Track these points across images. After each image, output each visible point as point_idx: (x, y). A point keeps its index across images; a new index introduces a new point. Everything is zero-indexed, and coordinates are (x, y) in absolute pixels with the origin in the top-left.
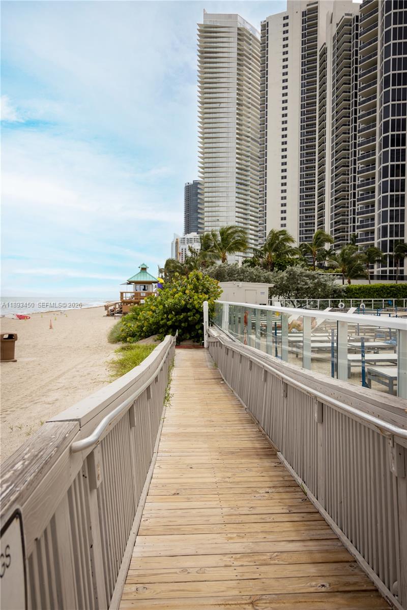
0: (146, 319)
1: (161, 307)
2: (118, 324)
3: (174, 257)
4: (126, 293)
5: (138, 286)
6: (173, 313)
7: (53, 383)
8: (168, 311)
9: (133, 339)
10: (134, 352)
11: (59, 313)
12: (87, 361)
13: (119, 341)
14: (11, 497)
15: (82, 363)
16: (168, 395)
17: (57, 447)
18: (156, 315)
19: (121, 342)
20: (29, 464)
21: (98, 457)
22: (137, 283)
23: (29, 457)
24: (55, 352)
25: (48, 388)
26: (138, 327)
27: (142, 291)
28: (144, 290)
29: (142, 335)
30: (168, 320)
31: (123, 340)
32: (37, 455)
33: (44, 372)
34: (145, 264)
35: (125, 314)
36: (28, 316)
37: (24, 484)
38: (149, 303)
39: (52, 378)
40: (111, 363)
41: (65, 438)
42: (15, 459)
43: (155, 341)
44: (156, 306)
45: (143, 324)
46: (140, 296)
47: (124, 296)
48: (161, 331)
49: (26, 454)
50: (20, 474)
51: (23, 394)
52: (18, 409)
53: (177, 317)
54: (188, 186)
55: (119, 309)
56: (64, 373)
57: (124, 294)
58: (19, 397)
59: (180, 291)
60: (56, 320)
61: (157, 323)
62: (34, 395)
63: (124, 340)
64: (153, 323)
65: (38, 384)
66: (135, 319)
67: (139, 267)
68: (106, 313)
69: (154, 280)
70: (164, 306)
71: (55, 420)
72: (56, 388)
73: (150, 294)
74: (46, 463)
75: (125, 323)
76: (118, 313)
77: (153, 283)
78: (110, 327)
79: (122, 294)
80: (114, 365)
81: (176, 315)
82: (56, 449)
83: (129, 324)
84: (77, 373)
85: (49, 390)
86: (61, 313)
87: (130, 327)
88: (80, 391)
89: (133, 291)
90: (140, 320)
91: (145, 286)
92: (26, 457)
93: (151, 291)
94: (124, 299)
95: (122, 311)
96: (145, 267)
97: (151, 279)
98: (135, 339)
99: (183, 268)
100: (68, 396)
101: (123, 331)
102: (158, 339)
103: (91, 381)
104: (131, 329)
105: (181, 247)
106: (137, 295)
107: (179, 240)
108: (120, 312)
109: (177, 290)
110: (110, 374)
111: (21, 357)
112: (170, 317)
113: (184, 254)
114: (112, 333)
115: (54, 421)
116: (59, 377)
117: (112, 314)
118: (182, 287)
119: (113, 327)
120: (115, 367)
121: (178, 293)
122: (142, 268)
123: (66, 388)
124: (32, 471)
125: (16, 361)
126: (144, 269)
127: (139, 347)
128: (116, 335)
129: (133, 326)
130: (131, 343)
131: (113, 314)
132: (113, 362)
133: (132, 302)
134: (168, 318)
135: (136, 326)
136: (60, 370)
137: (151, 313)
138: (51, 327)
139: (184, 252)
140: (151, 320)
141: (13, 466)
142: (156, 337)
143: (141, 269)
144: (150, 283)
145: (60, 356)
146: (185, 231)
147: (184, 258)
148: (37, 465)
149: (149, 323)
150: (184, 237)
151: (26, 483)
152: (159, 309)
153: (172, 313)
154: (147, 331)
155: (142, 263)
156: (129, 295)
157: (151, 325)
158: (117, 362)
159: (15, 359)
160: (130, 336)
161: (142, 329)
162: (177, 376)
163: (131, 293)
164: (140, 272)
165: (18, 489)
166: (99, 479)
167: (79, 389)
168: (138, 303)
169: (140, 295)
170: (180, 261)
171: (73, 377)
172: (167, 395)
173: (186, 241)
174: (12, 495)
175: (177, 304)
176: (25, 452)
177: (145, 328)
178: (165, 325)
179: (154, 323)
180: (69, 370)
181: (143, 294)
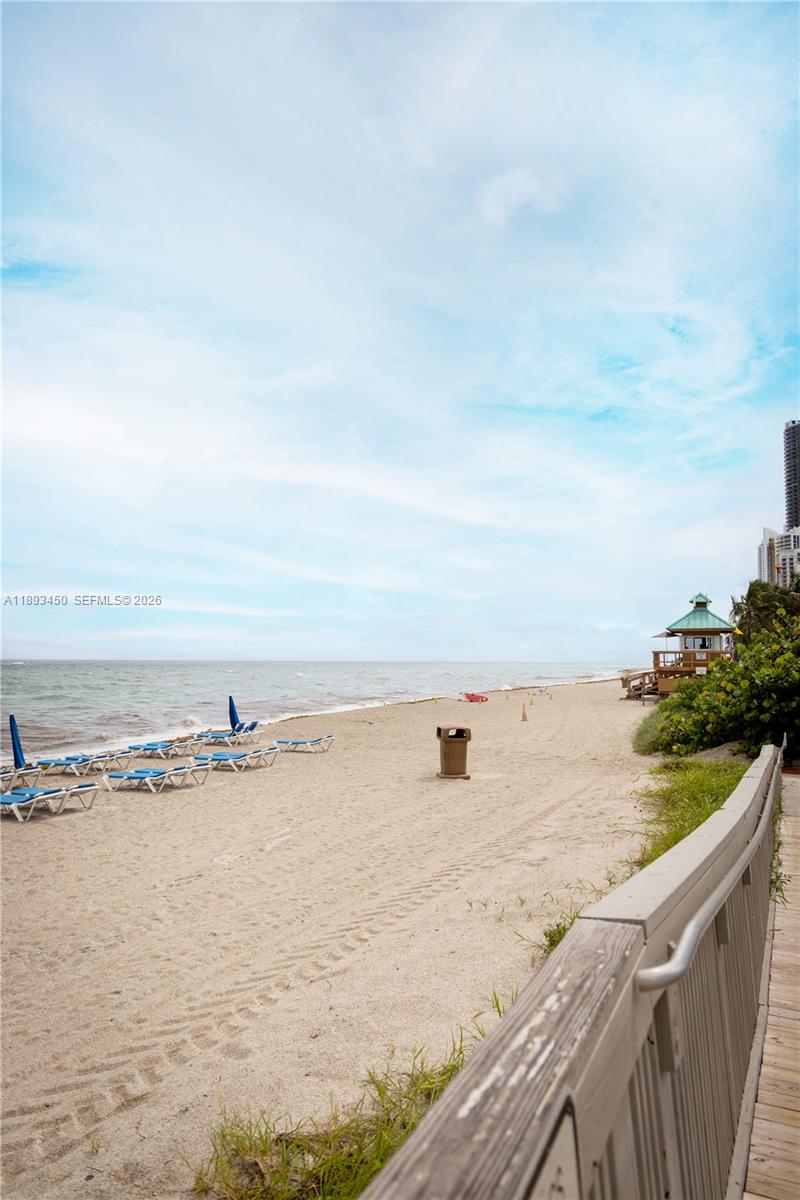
0: (711, 709)
1: (745, 684)
2: (652, 716)
3: (765, 579)
4: (664, 653)
5: (690, 640)
6: (774, 696)
7: (534, 825)
8: (758, 693)
9: (685, 748)
10: (691, 775)
11: (536, 691)
12: (595, 787)
13: (656, 750)
14: (556, 1069)
15: (585, 789)
16: (778, 878)
17: (614, 976)
18: (734, 701)
19: (659, 754)
20: (571, 1003)
21: (674, 1005)
22: (686, 633)
23: (566, 987)
24: (534, 765)
25: (527, 834)
26: (694, 724)
27: (698, 649)
28: (703, 646)
29: (705, 739)
30: (760, 709)
31: (664, 749)
32: (580, 987)
33: (516, 803)
34: (704, 594)
35: (664, 695)
36: (485, 695)
37: (573, 1045)
38: (718, 675)
39: (531, 816)
40: (646, 796)
41: (624, 959)
42: (541, 988)
43: (734, 755)
44: (734, 681)
45: (706, 717)
46: (695, 659)
47: (661, 659)
48: (747, 733)
49: (559, 980)
50: (560, 1020)
51: (484, 840)
52: (478, 869)
53: (783, 704)
54: (794, 428)
55: (650, 685)
56: (553, 808)
57: (661, 656)
58: (478, 845)
59: (788, 649)
60: (531, 704)
61: (736, 718)
62: (502, 845)
63: (667, 748)
64: (728, 716)
65: (508, 824)
66: (687, 706)
67: (692, 602)
68: (624, 693)
69: (724, 626)
70: (752, 682)
71: (596, 916)
72: (541, 835)
73: (718, 654)
74: (602, 1009)
75: (667, 714)
76: (649, 693)
77: (723, 632)
78: (634, 724)
79: (656, 655)
80: (650, 800)
81: (779, 701)
82: (613, 980)
83: (676, 717)
84: (580, 810)
85: (530, 839)
86: (541, 691)
87: (680, 722)
88: (586, 846)
89: (678, 650)
90: (698, 710)
91: (704, 640)
92: (561, 985)
93: (717, 649)
94: (662, 665)
95: (657, 689)
96: (703, 600)
97: (718, 625)
98: (690, 747)
99: (789, 601)
100: (565, 853)
101: (663, 730)
102: (739, 752)
103: (608, 829)
104: (679, 727)
105: (781, 555)
106: (687, 657)
107: (776, 541)
108: (653, 692)
109: (782, 647)
110: (644, 817)
111: (476, 771)
112: (766, 704)
113: (788, 569)
114: (641, 734)
115: (595, 919)
116: (545, 814)
117: (636, 694)
118: (792, 641)
119: (641, 722)
120: (653, 804)
121: (782, 654)
122: (697, 603)
123: (561, 838)
124: (581, 1021)
125: (468, 778)
126: (701, 605)
127: (700, 767)
128: (649, 738)
129: (685, 721)
130: (681, 756)
131: (640, 695)
132: (649, 794)
133: (678, 672)
134: (763, 707)
135: (690, 722)
136: (546, 801)
137: (722, 695)
138: (524, 718)
139: (788, 565)
140: (725, 711)
141: (541, 1003)
142: (735, 746)
143: (694, 604)
144: (716, 632)
145: (544, 774)
146: (789, 522)
147: (788, 578)
148: (587, 1010)
149: (719, 717)
150: (787, 534)
151: (576, 1044)
152: (741, 688)
153: (770, 697)
154: (716, 734)
155: (697, 594)
156: (671, 658)
157: (723, 720)
158: (657, 795)
159: (468, 774)
160: (678, 741)
161: (704, 728)
162: (793, 836)
163: (675, 653)
164: (694, 612)
165: (564, 1054)
166: (677, 1053)
167: (584, 842)
168: (690, 673)
169: (695, 656)
170: (781, 585)
171: (572, 818)
172: (774, 877)
173: (792, 542)
174: (556, 1065)
175: (782, 679)
176: (556, 975)
177: (711, 725)
178: (755, 722)
179: (730, 718)
180: (561, 803)
181: (701, 656)
